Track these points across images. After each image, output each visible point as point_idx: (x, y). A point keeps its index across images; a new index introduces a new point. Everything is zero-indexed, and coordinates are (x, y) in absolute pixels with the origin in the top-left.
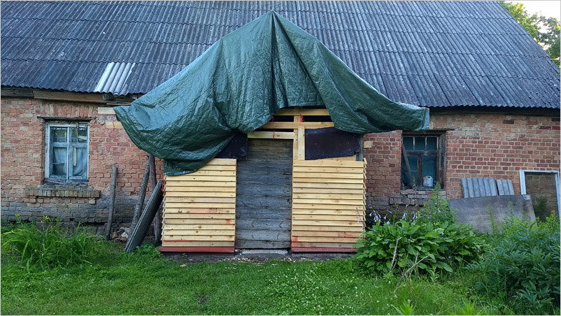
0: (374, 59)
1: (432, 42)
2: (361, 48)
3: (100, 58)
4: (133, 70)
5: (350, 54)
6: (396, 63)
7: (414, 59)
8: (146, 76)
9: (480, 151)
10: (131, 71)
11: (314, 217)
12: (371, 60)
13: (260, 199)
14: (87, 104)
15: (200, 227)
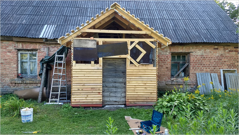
0: (159, 22)
1: (183, 14)
2: (153, 18)
3: (41, 23)
4: (56, 28)
5: (149, 20)
6: (168, 24)
7: (176, 22)
8: (62, 30)
9: (204, 61)
10: (55, 29)
11: (136, 91)
12: (158, 23)
13: (113, 84)
14: (36, 43)
15: (87, 96)
